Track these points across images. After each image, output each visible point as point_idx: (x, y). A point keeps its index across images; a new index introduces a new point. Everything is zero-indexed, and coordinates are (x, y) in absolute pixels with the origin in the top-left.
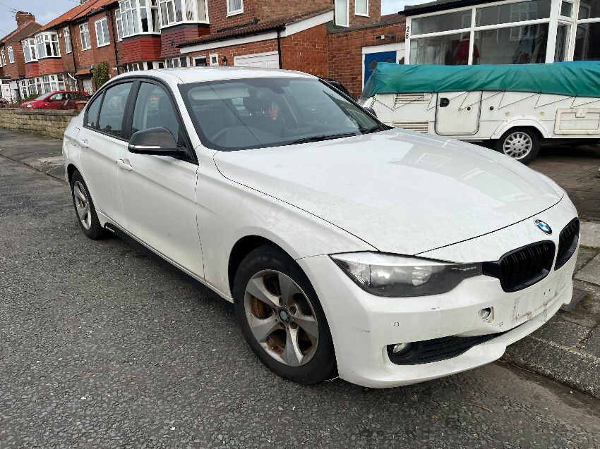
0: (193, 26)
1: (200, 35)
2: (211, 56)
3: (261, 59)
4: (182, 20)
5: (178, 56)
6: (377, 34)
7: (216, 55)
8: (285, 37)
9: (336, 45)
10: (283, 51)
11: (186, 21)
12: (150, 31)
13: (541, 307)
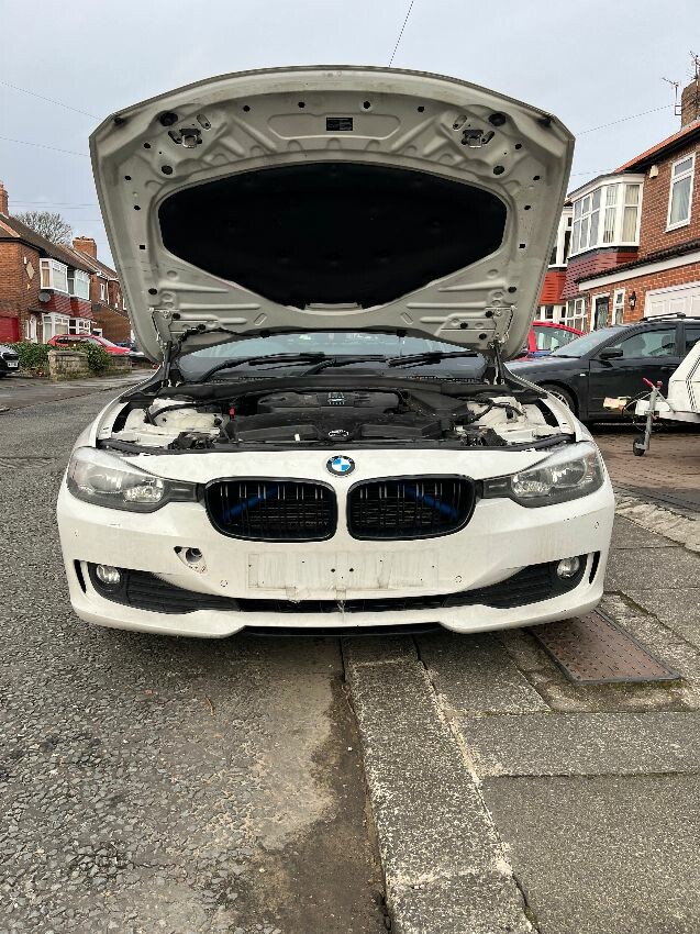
0: (611, 250)
2: (616, 293)
3: (686, 293)
4: (596, 243)
11: (601, 244)
12: (559, 263)
13: (326, 590)
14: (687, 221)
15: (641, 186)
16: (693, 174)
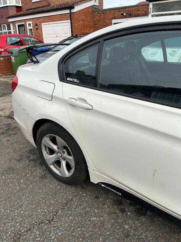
0: (13, 7)
1: (17, 12)
2: (28, 23)
3: (59, 24)
4: (7, 4)
5: (5, 23)
6: (122, 12)
7: (31, 22)
8: (74, 12)
9: (97, 18)
10: (73, 20)
11: (9, 4)
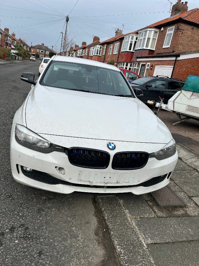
0: (147, 50)
1: (148, 54)
2: (147, 64)
4: (143, 47)
8: (179, 60)
10: (176, 66)
11: (145, 48)
12: (132, 51)
13: (101, 183)
14: (169, 46)
15: (158, 33)
16: (173, 33)
